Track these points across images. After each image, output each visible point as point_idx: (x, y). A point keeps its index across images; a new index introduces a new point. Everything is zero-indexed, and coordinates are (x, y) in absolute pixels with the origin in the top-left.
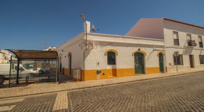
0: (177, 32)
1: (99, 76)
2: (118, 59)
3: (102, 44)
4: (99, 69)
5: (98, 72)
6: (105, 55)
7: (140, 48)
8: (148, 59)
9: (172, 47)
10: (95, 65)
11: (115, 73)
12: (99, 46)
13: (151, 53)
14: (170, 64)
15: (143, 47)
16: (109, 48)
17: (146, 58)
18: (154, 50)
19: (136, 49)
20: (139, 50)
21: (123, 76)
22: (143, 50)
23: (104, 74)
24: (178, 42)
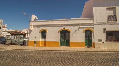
0: (115, 8)
1: (35, 45)
3: (38, 26)
4: (36, 40)
5: (35, 42)
6: (40, 33)
7: (65, 27)
8: (73, 35)
13: (76, 30)
14: (100, 40)
15: (68, 26)
17: (71, 34)
18: (79, 28)
19: (61, 28)
20: (64, 28)
23: (38, 44)
24: (116, 18)
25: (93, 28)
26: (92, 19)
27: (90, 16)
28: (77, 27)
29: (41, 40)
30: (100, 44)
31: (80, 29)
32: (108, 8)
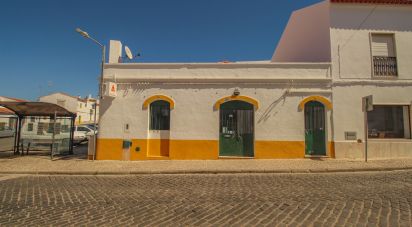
0: (392, 35)
1: (127, 153)
2: (175, 117)
3: (138, 85)
4: (128, 137)
5: (126, 144)
6: (144, 109)
7: (240, 90)
8: (265, 117)
10: (121, 129)
11: (165, 148)
12: (131, 90)
13: (276, 102)
14: (350, 135)
15: (248, 87)
17: (258, 115)
18: (287, 94)
19: (226, 94)
20: (236, 94)
21: (183, 156)
22: (246, 94)
23: (138, 149)
24: (395, 66)
25: (330, 94)
26: (326, 67)
27: (319, 54)
28: (278, 92)
29: (151, 135)
30: (350, 146)
31: (288, 99)
32: (373, 35)
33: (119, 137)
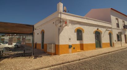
0: (118, 19)
3: (73, 22)
4: (70, 44)
5: (70, 47)
6: (75, 32)
8: (103, 36)
9: (116, 29)
10: (68, 40)
11: (82, 47)
13: (105, 32)
14: (115, 41)
15: (100, 27)
16: (78, 26)
18: (106, 30)
19: (96, 29)
20: (98, 29)
21: (87, 49)
23: (74, 48)
24: (119, 26)
25: (112, 31)
26: (111, 24)
27: (109, 21)
28: (105, 29)
30: (116, 43)
32: (116, 18)
33: (67, 44)
